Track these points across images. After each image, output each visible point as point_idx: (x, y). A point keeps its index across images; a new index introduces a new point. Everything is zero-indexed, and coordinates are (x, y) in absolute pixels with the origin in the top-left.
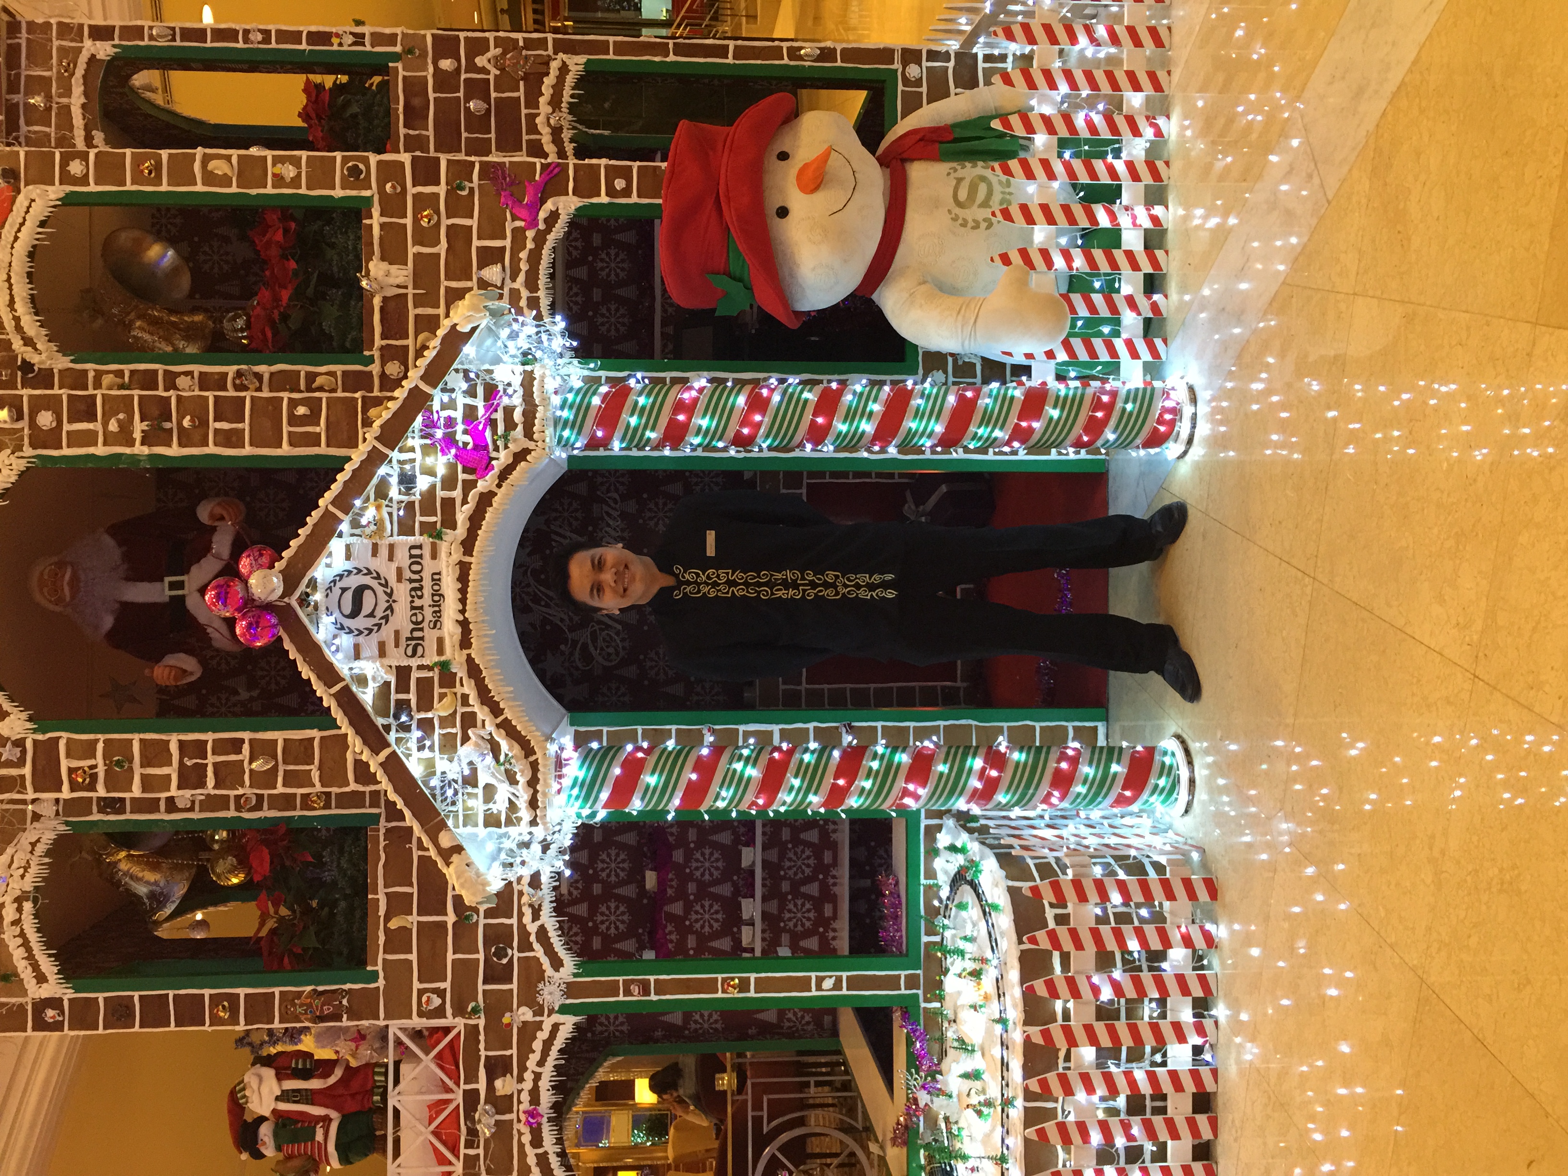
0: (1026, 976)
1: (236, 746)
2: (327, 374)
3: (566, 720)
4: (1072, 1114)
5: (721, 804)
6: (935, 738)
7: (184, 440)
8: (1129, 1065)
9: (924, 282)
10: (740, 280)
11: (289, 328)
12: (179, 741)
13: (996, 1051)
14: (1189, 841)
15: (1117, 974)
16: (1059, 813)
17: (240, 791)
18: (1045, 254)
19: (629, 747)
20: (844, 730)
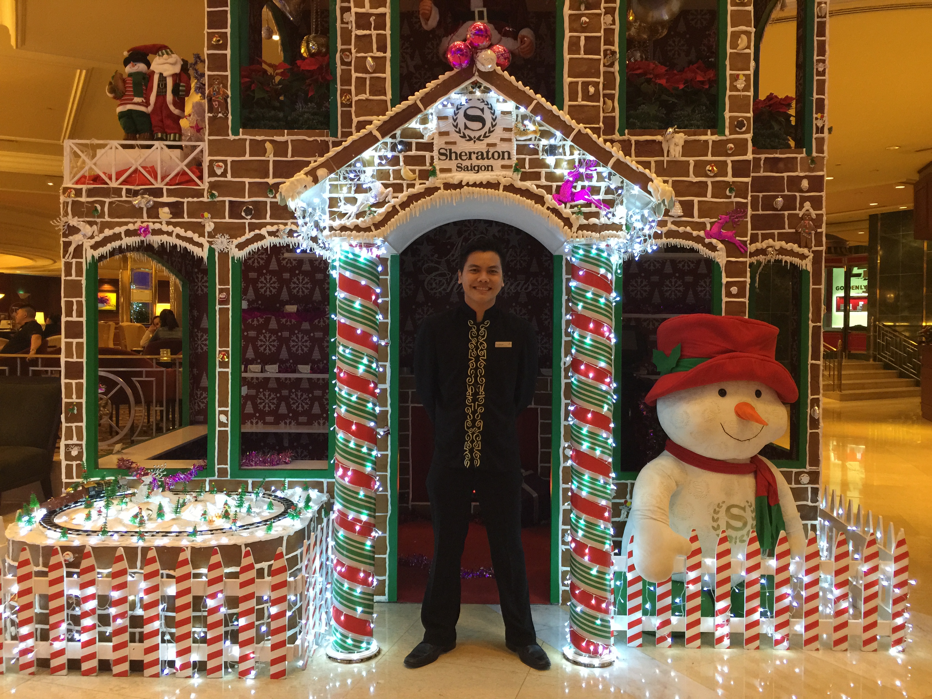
0: (223, 548)
1: (382, 48)
2: (613, 106)
3: (395, 252)
4: (133, 579)
5: (341, 349)
6: (381, 489)
7: (573, 18)
8: (163, 617)
9: (677, 485)
10: (677, 365)
11: (642, 84)
12: (385, 14)
13: (175, 528)
14: (310, 659)
15: (223, 610)
16: (330, 571)
17: (353, 51)
18: (697, 566)
19: (378, 291)
20: (386, 430)
